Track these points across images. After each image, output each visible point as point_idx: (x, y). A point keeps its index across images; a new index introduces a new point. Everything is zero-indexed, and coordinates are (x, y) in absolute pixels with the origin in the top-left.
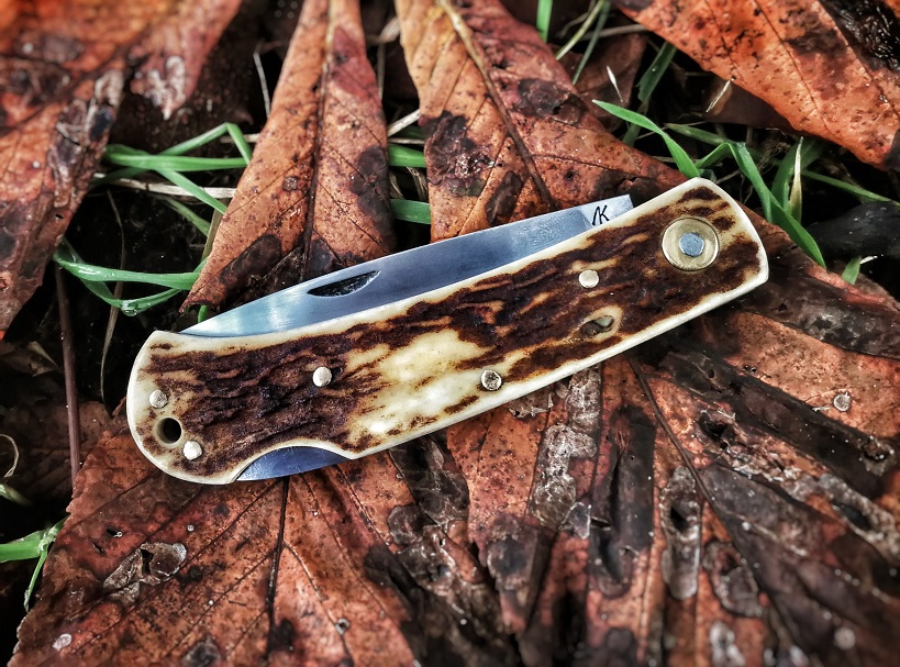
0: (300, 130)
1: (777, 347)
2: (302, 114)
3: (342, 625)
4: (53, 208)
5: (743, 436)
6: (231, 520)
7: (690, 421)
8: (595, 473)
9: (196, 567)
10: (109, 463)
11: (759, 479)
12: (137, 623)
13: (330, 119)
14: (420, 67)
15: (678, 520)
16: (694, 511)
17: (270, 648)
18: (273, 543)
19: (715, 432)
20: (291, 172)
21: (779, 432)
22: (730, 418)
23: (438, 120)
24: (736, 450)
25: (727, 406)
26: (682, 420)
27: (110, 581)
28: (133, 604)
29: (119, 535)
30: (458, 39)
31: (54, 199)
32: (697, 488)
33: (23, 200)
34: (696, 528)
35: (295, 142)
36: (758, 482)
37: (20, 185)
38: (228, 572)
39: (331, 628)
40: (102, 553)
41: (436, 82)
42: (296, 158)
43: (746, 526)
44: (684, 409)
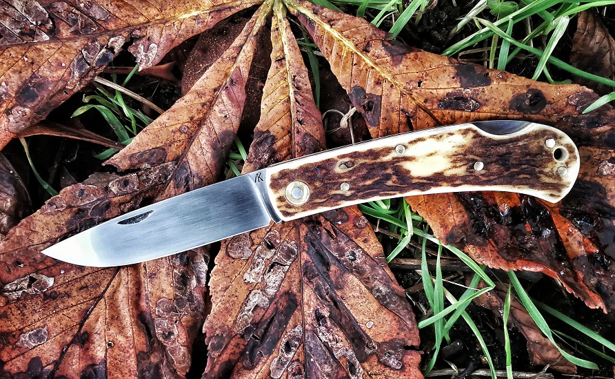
0: (200, 107)
1: (358, 294)
2: (203, 100)
3: (109, 345)
4: (65, 88)
5: (329, 324)
6: (84, 274)
7: (312, 309)
8: (263, 316)
9: (55, 292)
10: (32, 227)
11: (325, 344)
12: (13, 309)
13: (216, 108)
14: (266, 105)
15: (288, 347)
16: (296, 346)
17: (72, 342)
18: (99, 294)
19: (319, 318)
20: (186, 124)
21: (342, 328)
22: (327, 314)
23: (263, 133)
24: (323, 328)
25: (328, 309)
26: (309, 307)
27: (8, 286)
28: (15, 300)
29: (22, 265)
30: (289, 100)
31: (67, 85)
32: (302, 337)
33: (50, 79)
34: (293, 353)
35: (195, 111)
36: (324, 345)
37: (51, 71)
38: (70, 300)
39: (104, 344)
40: (9, 272)
41: (270, 116)
42: (192, 118)
43: (312, 360)
44: (312, 303)
